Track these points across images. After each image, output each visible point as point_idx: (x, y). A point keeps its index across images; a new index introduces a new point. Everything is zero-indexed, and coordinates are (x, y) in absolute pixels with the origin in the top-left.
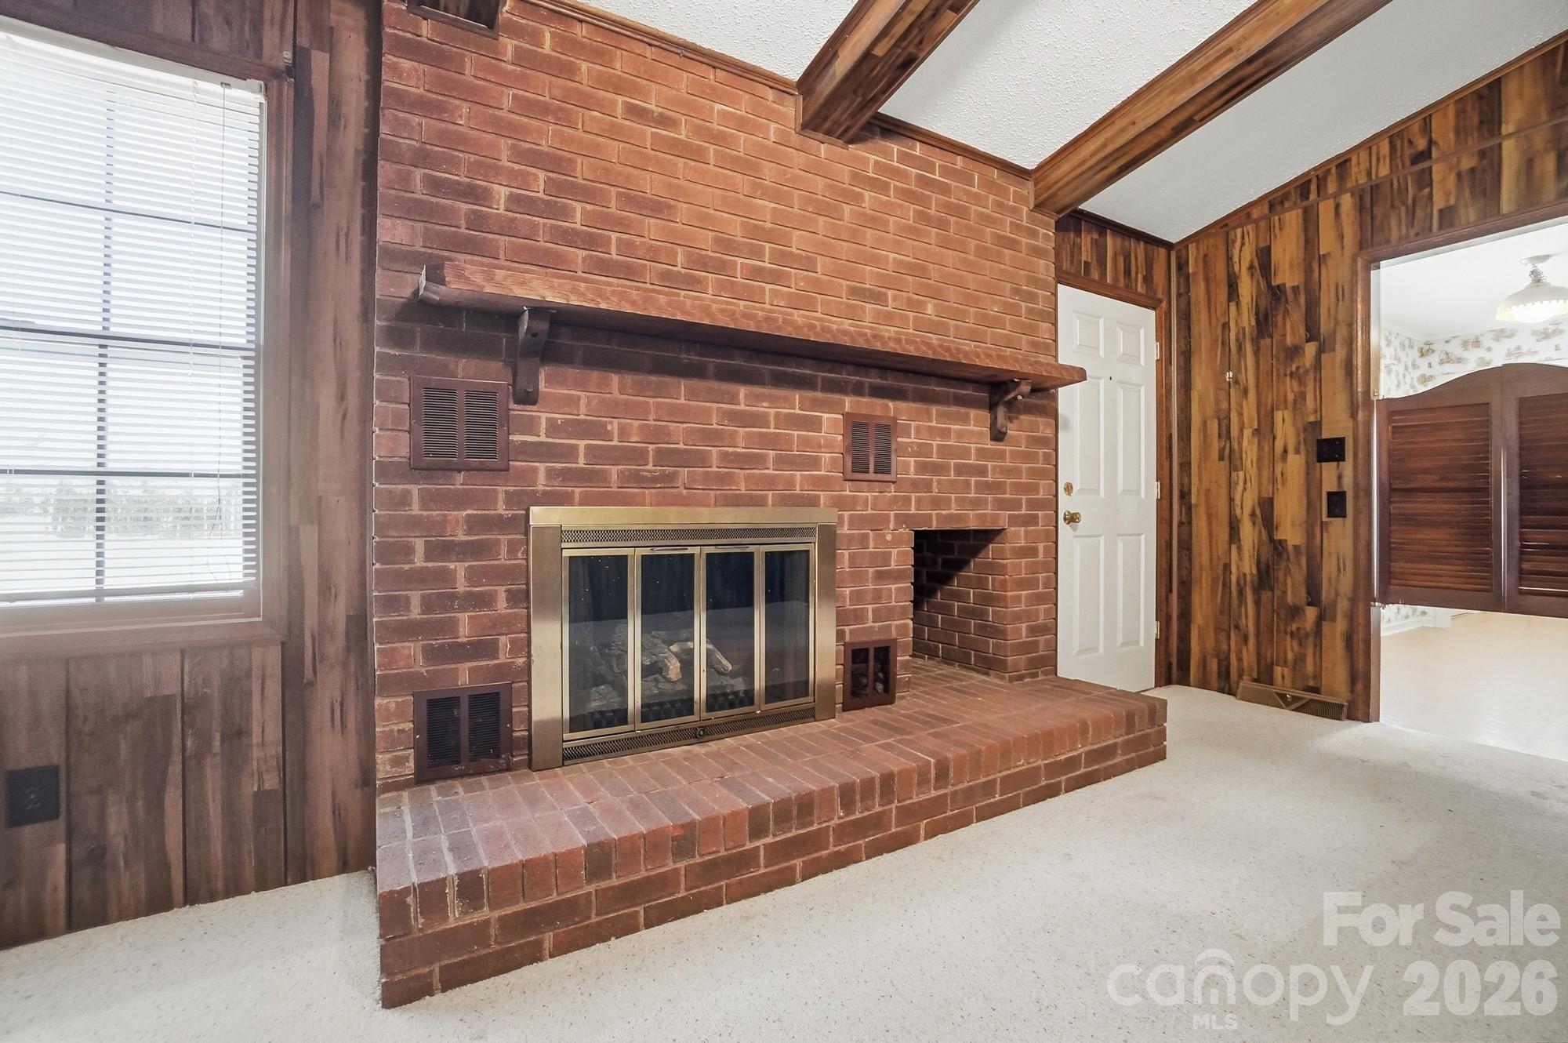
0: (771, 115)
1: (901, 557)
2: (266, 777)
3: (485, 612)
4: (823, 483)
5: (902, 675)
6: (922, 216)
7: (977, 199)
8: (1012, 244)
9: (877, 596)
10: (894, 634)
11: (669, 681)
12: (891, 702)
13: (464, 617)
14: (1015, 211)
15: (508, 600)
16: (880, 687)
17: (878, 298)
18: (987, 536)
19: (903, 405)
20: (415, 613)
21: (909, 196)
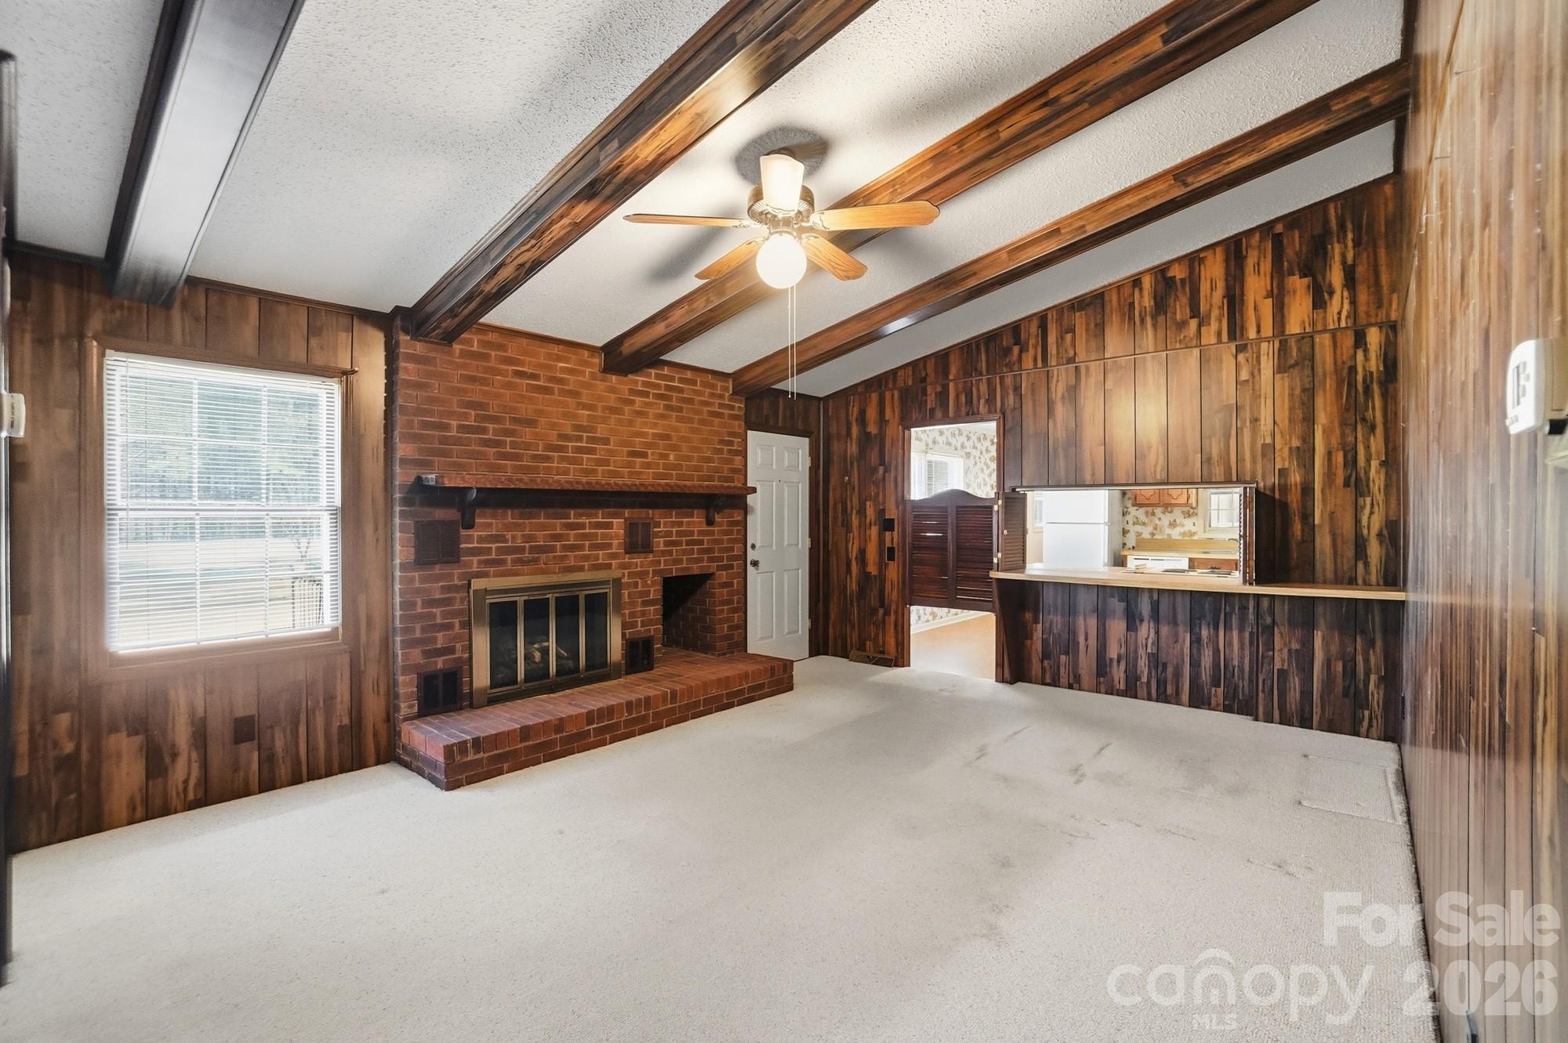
0: (587, 364)
1: (655, 592)
2: (344, 718)
3: (451, 632)
4: (614, 556)
5: (657, 655)
6: (668, 407)
7: (699, 393)
8: (719, 415)
9: (643, 613)
10: (652, 633)
11: (535, 663)
12: (652, 669)
13: (440, 635)
14: (721, 397)
15: (460, 626)
16: (646, 662)
17: (644, 455)
18: (705, 578)
19: (657, 511)
20: (418, 634)
21: (661, 397)
